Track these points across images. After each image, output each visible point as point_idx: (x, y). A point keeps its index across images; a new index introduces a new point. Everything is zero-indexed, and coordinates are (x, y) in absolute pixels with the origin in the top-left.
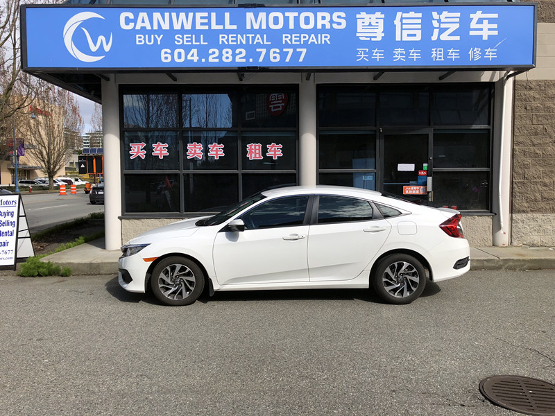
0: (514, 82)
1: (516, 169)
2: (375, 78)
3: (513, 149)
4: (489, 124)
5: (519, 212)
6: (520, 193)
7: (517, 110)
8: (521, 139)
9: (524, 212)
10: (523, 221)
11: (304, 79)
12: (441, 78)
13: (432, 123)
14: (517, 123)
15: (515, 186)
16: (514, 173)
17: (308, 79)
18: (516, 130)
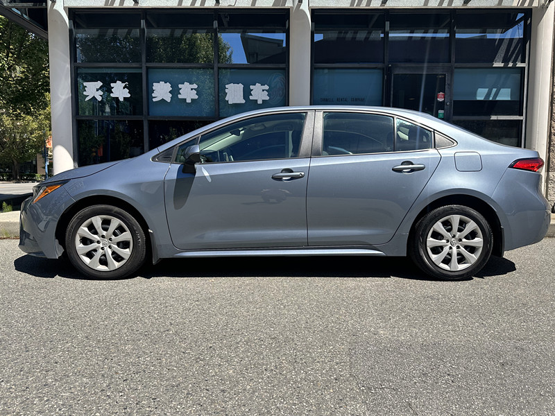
13: (453, 59)
17: (301, 1)
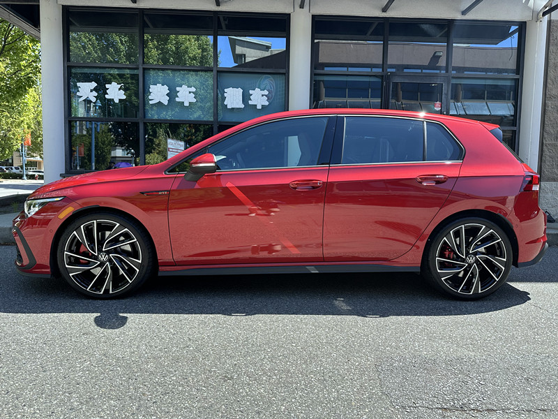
0: (550, 22)
1: (547, 128)
2: (384, 10)
3: (545, 103)
4: (518, 74)
5: (548, 180)
6: (551, 157)
7: (551, 57)
8: (554, 92)
9: (555, 181)
10: (552, 191)
11: (297, 7)
12: (464, 13)
13: (450, 69)
14: (551, 74)
15: (545, 147)
16: (545, 134)
17: (302, 6)
18: (549, 81)
